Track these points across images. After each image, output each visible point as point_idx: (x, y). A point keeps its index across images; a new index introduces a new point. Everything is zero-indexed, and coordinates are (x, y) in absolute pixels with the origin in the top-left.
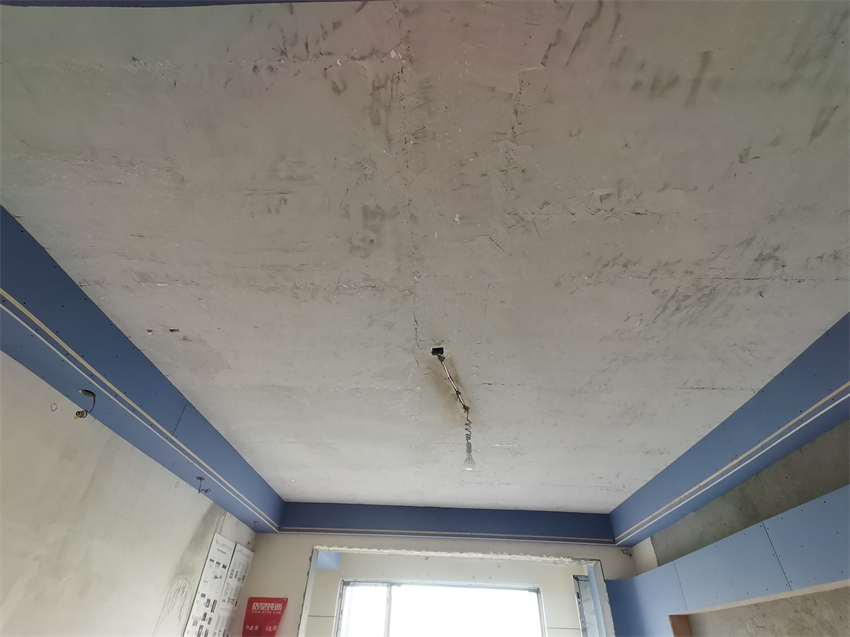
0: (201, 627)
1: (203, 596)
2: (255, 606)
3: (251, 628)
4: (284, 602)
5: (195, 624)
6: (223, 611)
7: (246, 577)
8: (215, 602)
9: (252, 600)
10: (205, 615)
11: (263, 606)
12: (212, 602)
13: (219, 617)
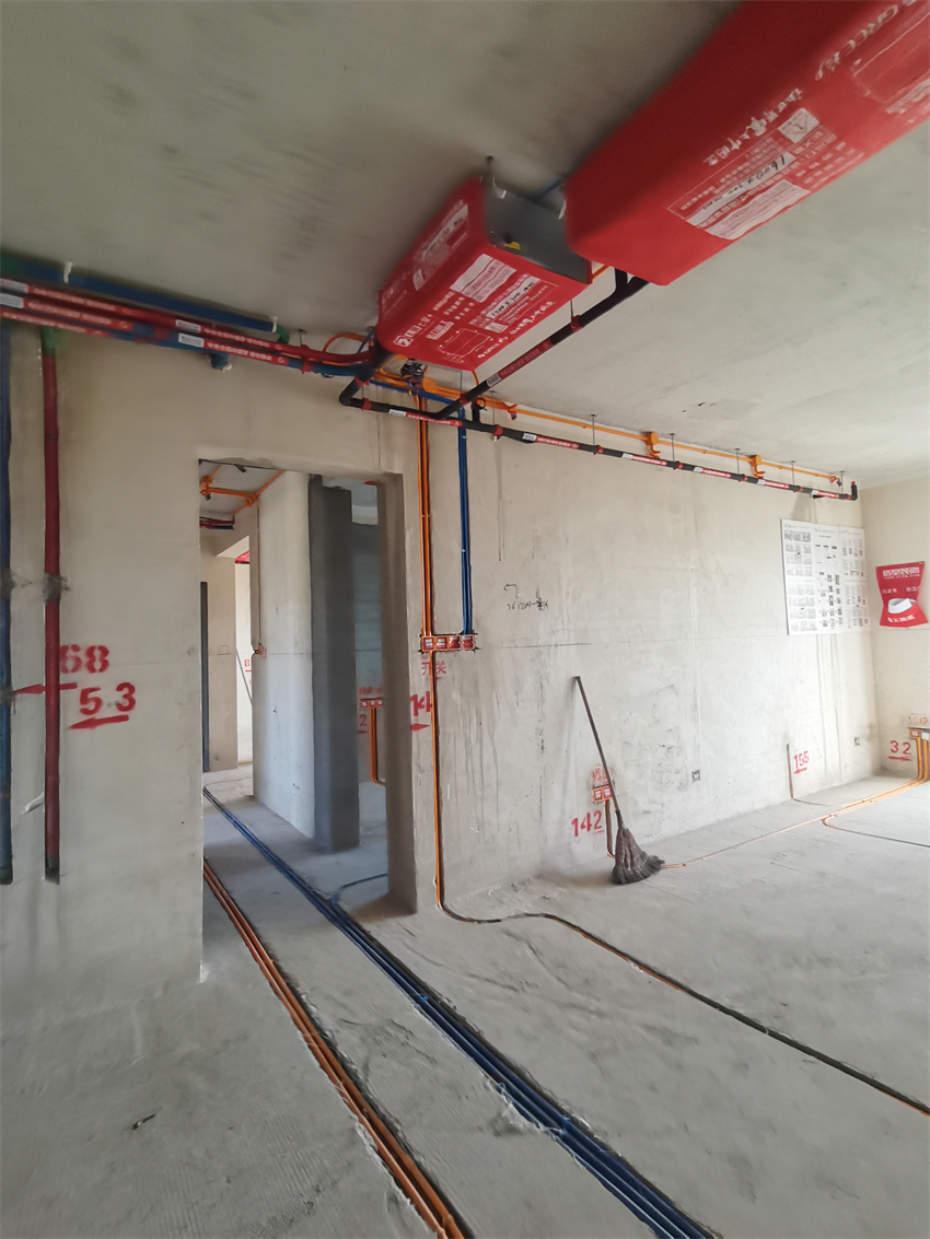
0: (831, 597)
1: (822, 573)
2: (886, 573)
3: (890, 591)
4: (921, 565)
5: (823, 595)
6: (851, 584)
7: (866, 550)
8: (837, 577)
9: (880, 570)
10: (831, 587)
11: (896, 572)
12: (833, 577)
13: (847, 588)
